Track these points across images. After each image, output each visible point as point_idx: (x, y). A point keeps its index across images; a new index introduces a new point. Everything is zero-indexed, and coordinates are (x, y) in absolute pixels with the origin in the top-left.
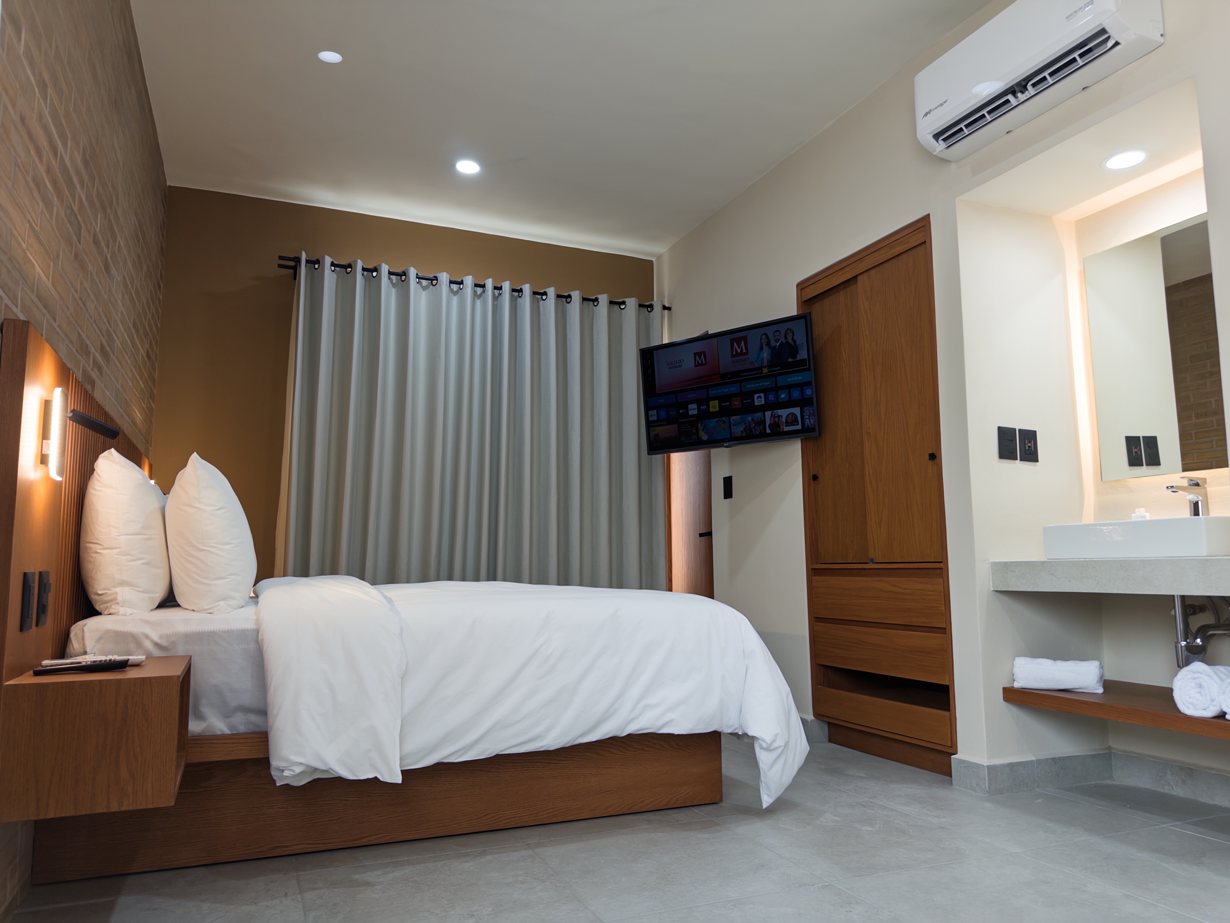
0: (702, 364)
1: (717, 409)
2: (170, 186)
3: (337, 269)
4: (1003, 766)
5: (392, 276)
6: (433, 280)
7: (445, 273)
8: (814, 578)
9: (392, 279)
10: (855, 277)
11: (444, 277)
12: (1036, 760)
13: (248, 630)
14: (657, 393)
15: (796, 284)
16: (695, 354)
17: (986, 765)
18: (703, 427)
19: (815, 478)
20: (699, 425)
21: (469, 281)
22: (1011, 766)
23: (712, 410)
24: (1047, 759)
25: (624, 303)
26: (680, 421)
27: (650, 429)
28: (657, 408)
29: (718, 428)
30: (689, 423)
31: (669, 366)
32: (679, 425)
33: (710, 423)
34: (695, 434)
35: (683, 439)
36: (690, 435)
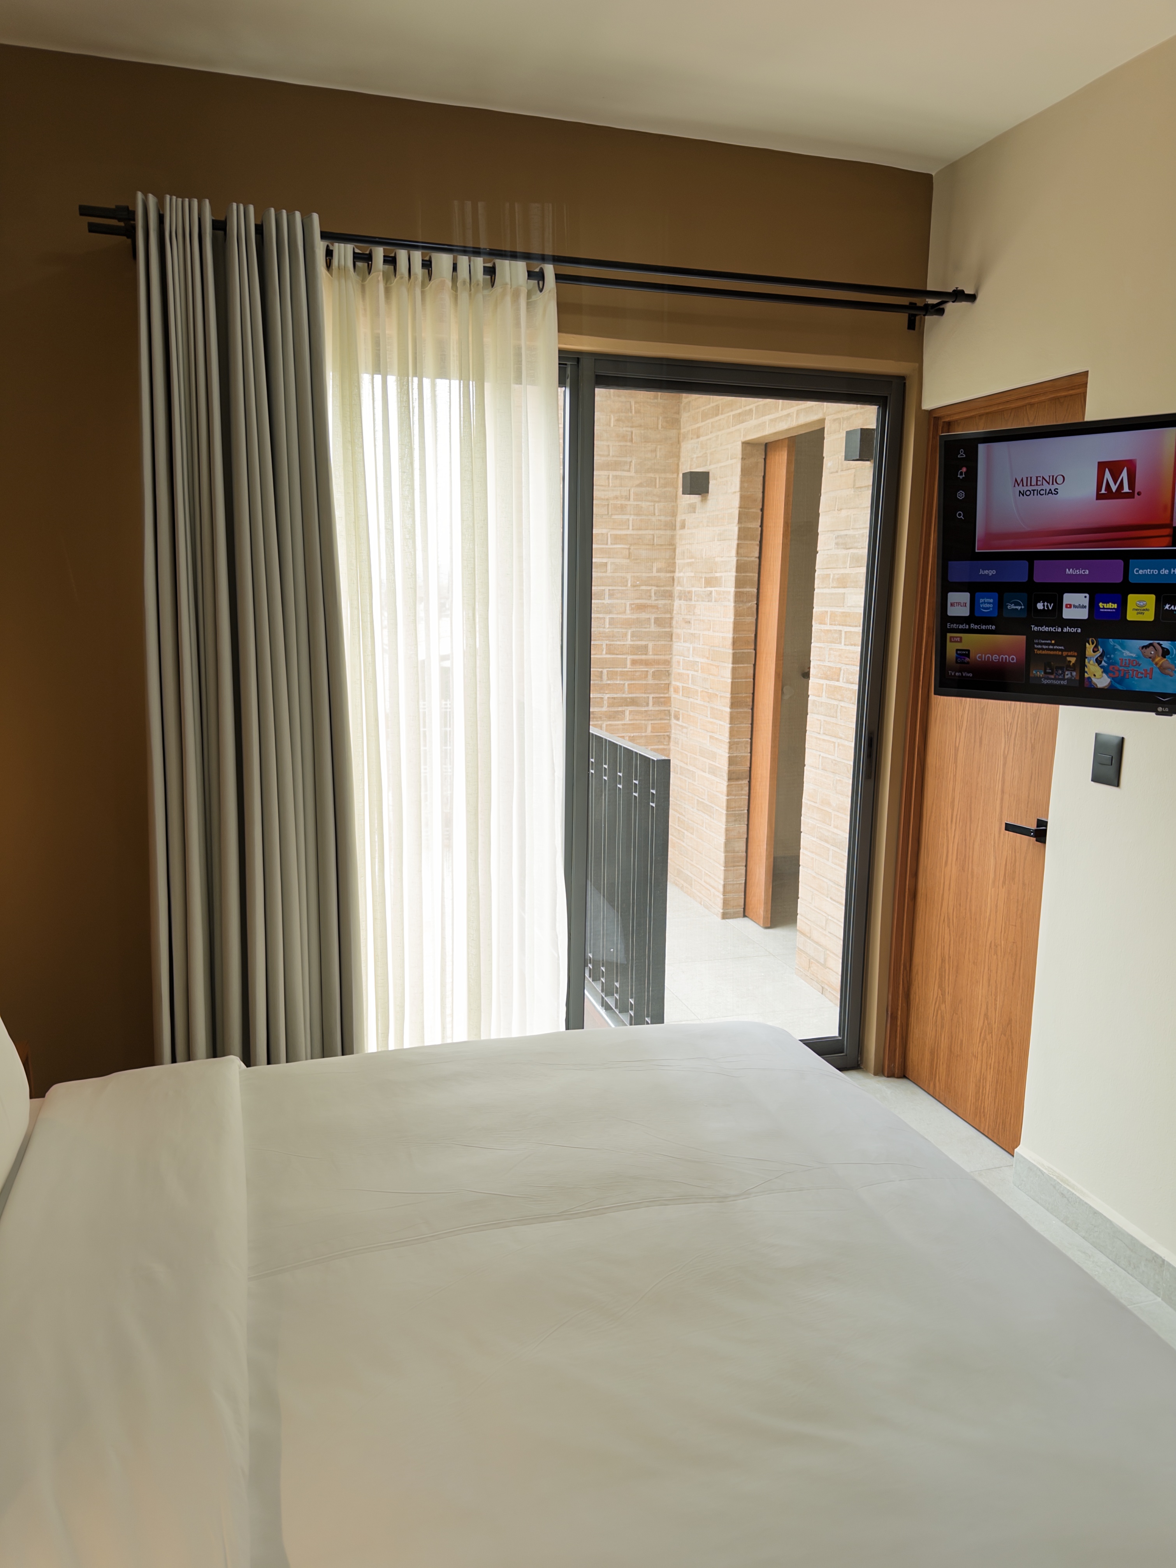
0: (1119, 494)
1: (1149, 616)
14: (976, 551)
16: (1102, 466)
18: (1098, 654)
20: (1089, 648)
23: (1131, 616)
26: (1035, 629)
27: (949, 635)
28: (974, 588)
29: (1145, 665)
30: (1059, 638)
31: (1021, 488)
32: (1032, 638)
33: (1124, 647)
34: (1073, 668)
35: (1037, 673)
36: (1061, 668)
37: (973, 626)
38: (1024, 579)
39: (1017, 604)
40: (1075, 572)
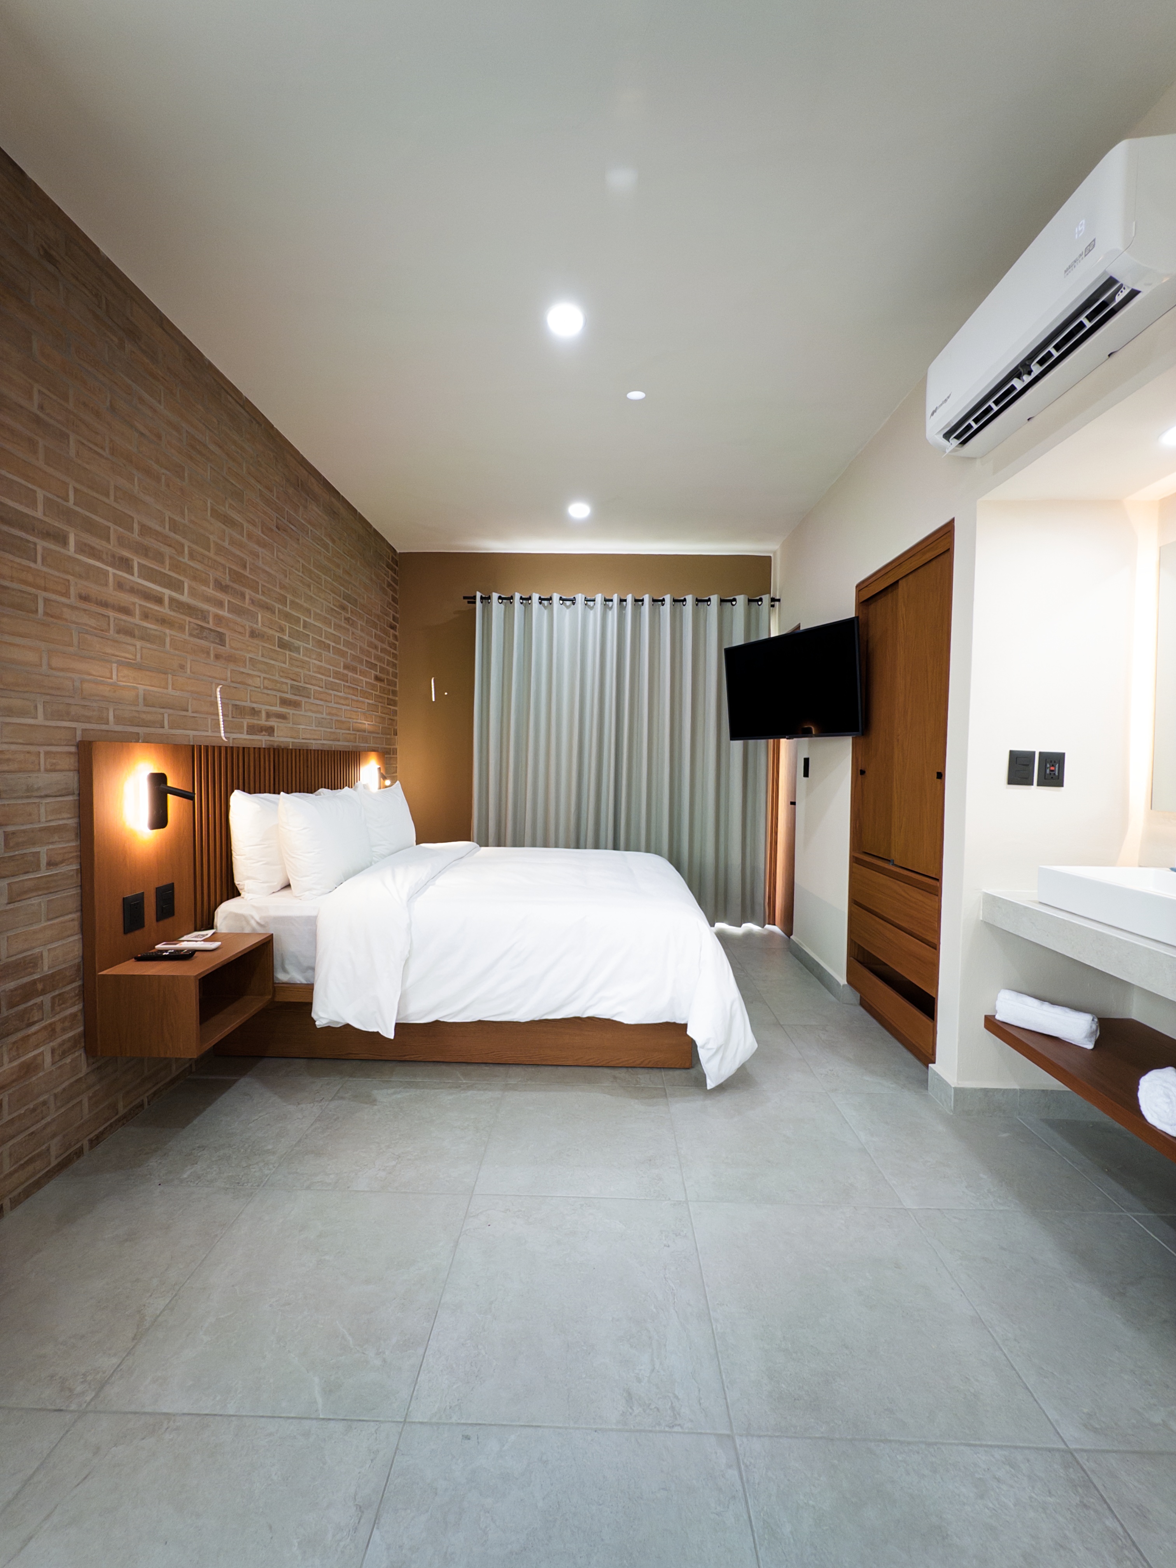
2: (400, 553)
3: (504, 601)
4: (975, 1090)
5: (543, 602)
6: (573, 601)
7: (580, 594)
8: (855, 865)
9: (544, 604)
10: (897, 582)
11: (580, 598)
12: (1020, 1089)
13: (312, 917)
15: (855, 585)
17: (953, 1086)
19: (863, 772)
21: (599, 598)
22: (986, 1091)
24: (1034, 1091)
25: (734, 600)
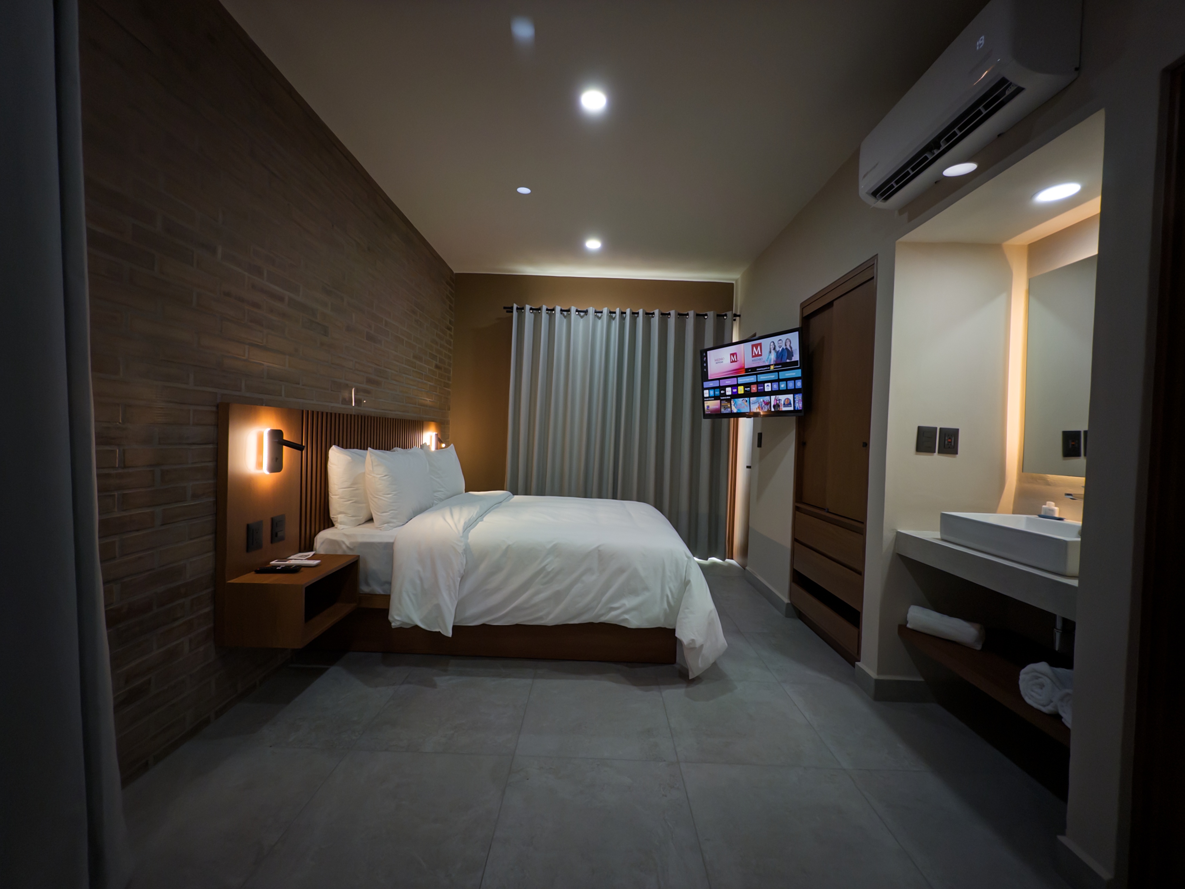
0: (735, 361)
1: (742, 392)
8: (797, 513)
10: (833, 302)
13: (390, 542)
14: (709, 379)
15: (799, 304)
16: (731, 354)
17: (874, 678)
18: (734, 403)
19: (803, 445)
20: (732, 402)
22: (899, 682)
23: (739, 392)
25: (706, 315)
26: (721, 398)
27: (705, 402)
28: (709, 389)
29: (743, 405)
30: (726, 400)
31: (717, 362)
32: (721, 400)
33: (738, 401)
34: (729, 408)
35: (723, 411)
36: (727, 408)
37: (710, 399)
38: (718, 385)
39: (717, 392)
40: (728, 382)
